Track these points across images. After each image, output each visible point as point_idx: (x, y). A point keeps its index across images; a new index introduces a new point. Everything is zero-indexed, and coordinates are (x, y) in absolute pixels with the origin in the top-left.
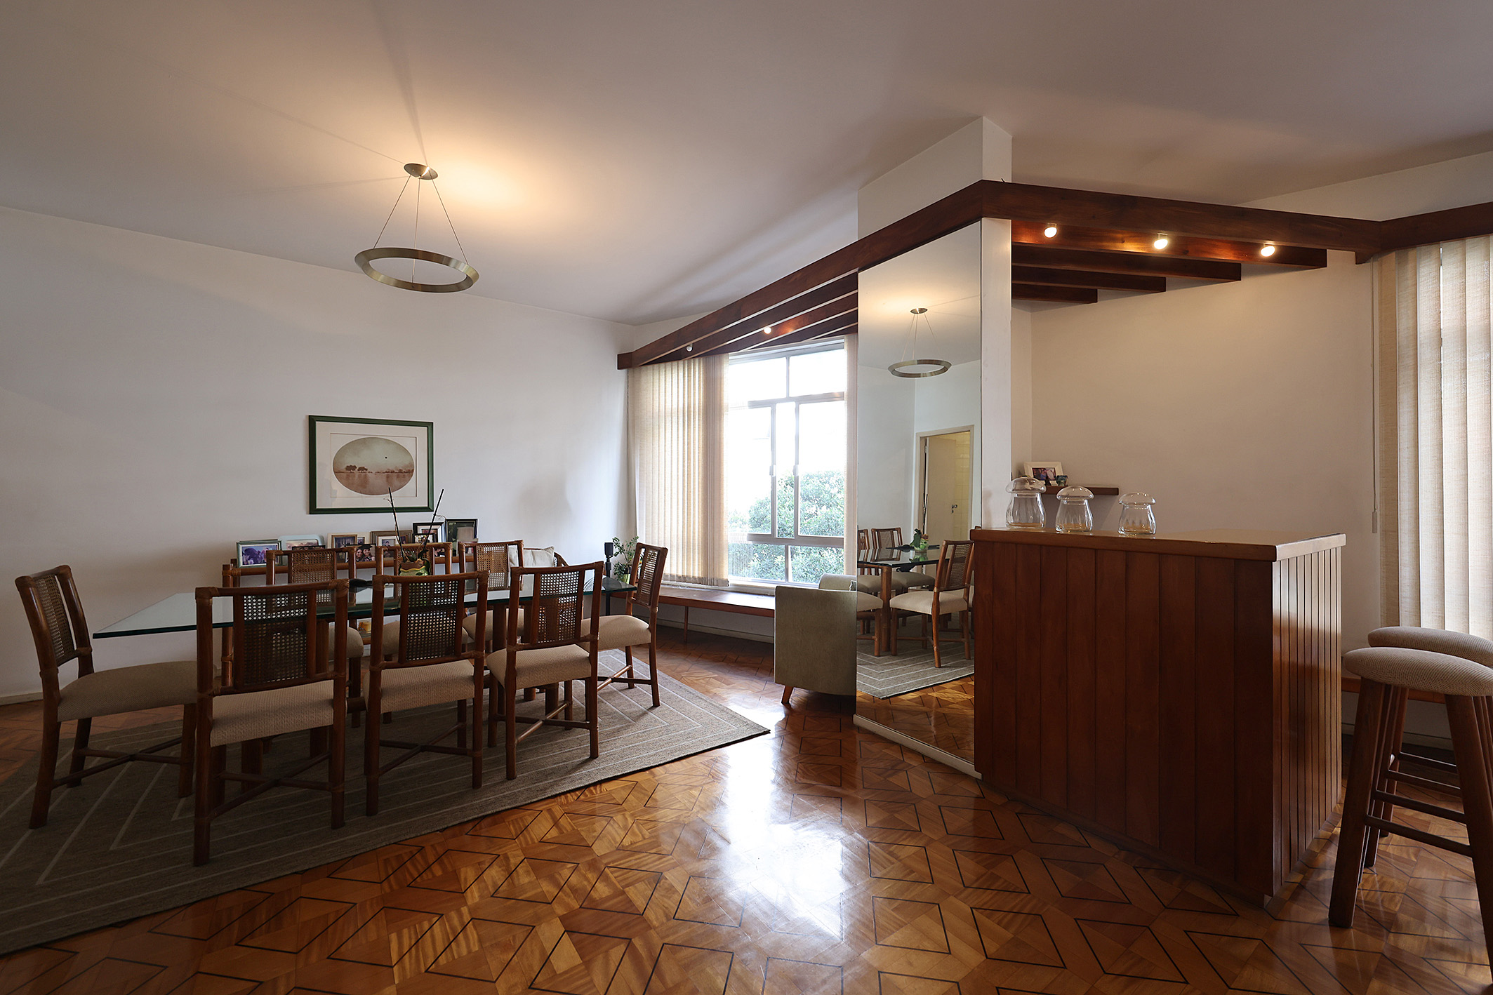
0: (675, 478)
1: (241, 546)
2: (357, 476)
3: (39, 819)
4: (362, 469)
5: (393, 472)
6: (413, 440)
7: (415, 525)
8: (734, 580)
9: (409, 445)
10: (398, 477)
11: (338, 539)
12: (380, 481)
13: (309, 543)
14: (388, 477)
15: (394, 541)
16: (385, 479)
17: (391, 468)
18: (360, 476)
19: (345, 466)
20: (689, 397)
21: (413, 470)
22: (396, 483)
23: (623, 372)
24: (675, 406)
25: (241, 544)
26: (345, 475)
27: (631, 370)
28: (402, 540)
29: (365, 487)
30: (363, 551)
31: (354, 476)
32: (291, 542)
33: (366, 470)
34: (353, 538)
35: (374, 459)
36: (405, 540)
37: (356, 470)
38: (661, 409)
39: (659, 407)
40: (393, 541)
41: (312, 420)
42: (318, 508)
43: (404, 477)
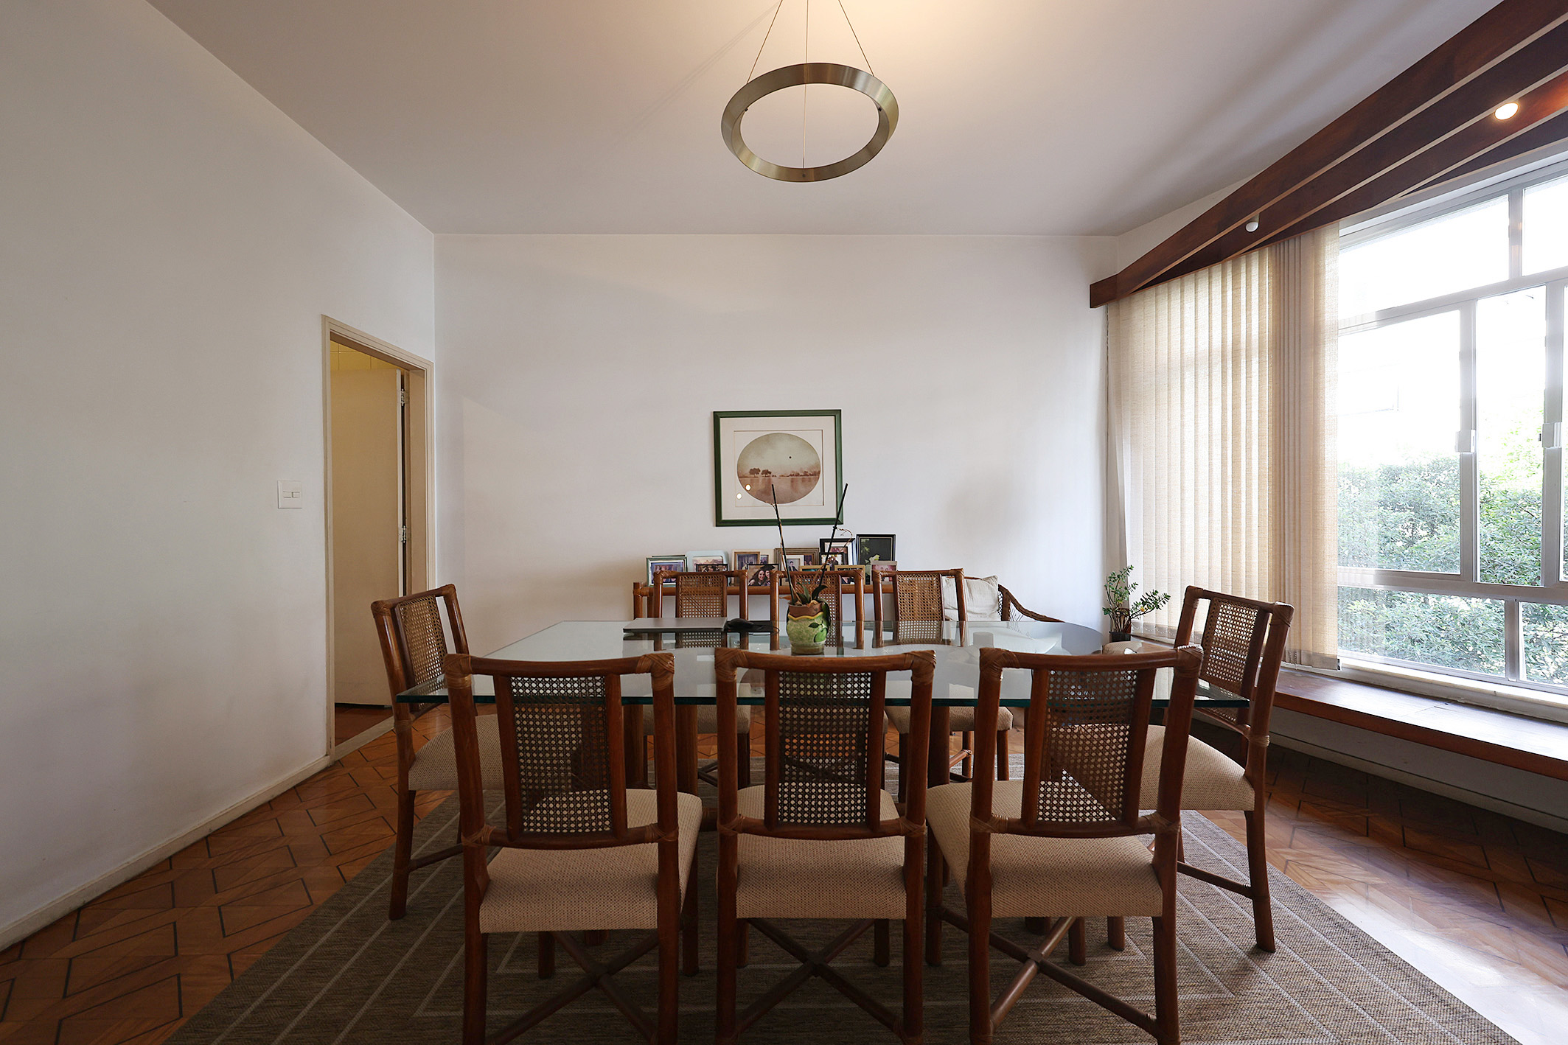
0: (1204, 468)
1: (650, 562)
2: (760, 481)
3: (398, 910)
4: (766, 472)
5: (798, 475)
6: (818, 433)
7: (822, 542)
8: (1350, 659)
9: (814, 440)
10: (803, 480)
11: (741, 557)
12: (786, 486)
13: (714, 561)
14: (793, 481)
15: (799, 562)
16: (789, 484)
17: (796, 470)
18: (763, 481)
19: (749, 470)
20: (1236, 324)
21: (819, 472)
22: (801, 488)
23: (1100, 311)
24: (1203, 346)
25: (651, 559)
26: (749, 479)
27: (1112, 305)
28: (807, 560)
29: (769, 495)
30: (765, 572)
31: (758, 481)
32: (698, 559)
33: (770, 473)
34: (756, 555)
35: (779, 461)
36: (811, 560)
37: (760, 473)
38: (1173, 356)
39: (1169, 353)
40: (797, 561)
41: (717, 416)
42: (723, 519)
43: (810, 480)
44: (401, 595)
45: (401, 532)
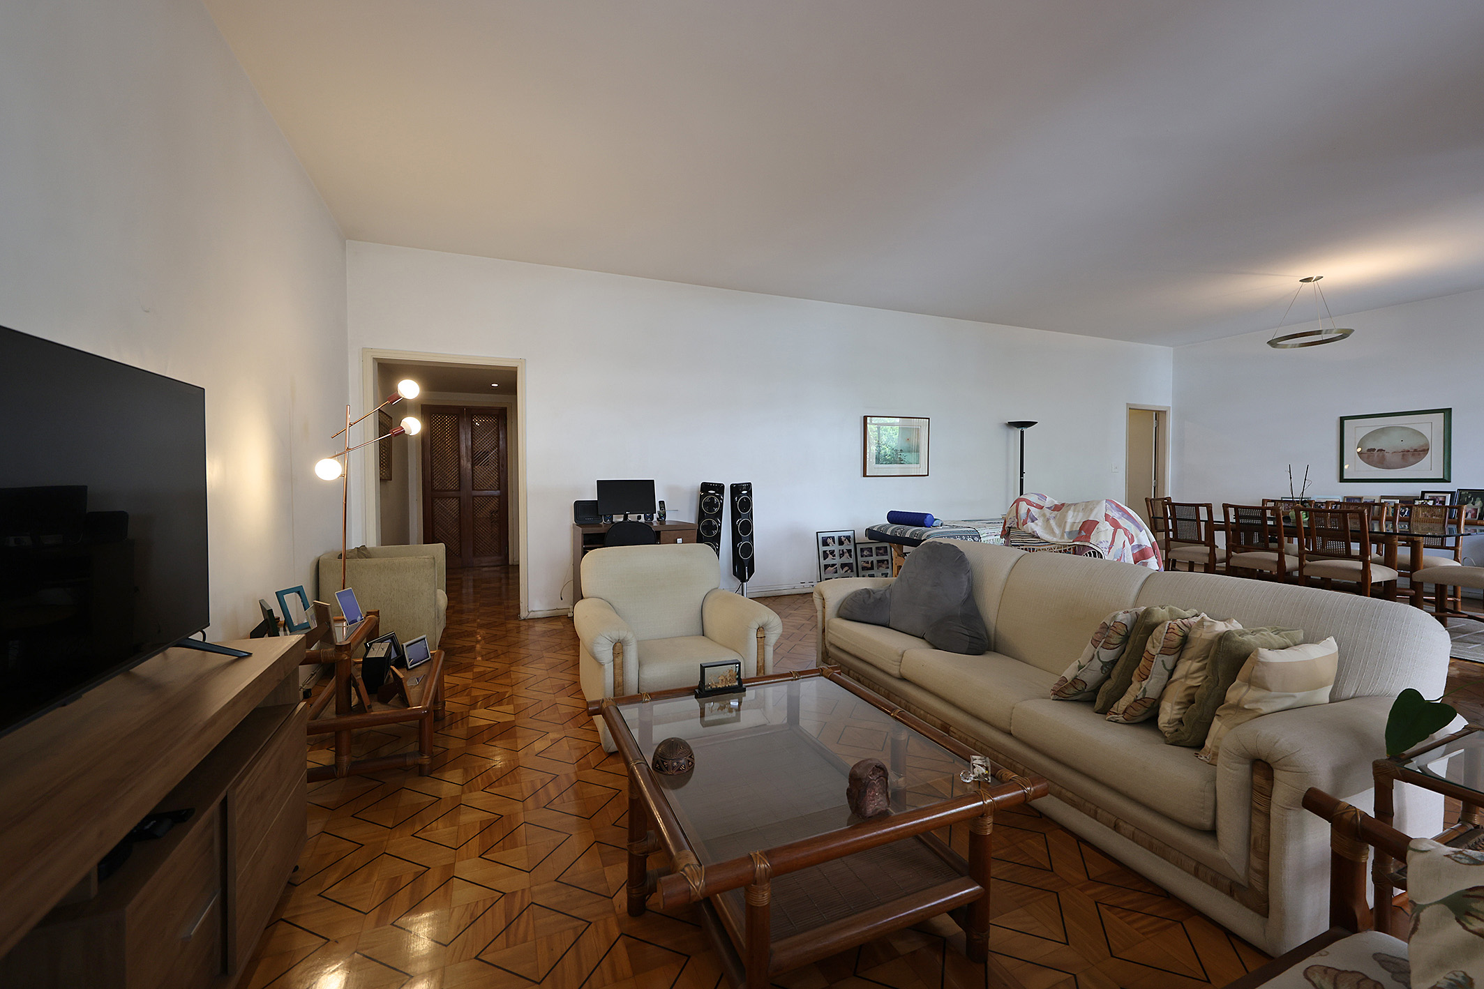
2: (1376, 456)
4: (1381, 450)
5: (1409, 451)
6: (1429, 425)
7: (1423, 493)
9: (1425, 428)
10: (1413, 455)
12: (1398, 458)
14: (1403, 455)
16: (1401, 457)
17: (1407, 449)
18: (1378, 456)
19: (1367, 449)
21: (1428, 449)
22: (1412, 459)
26: (1366, 455)
29: (1382, 464)
31: (1374, 456)
33: (1384, 451)
34: (1360, 498)
35: (1392, 443)
37: (1377, 451)
41: (1342, 419)
42: (1345, 478)
43: (1419, 455)
44: (1153, 497)
45: (1153, 482)
